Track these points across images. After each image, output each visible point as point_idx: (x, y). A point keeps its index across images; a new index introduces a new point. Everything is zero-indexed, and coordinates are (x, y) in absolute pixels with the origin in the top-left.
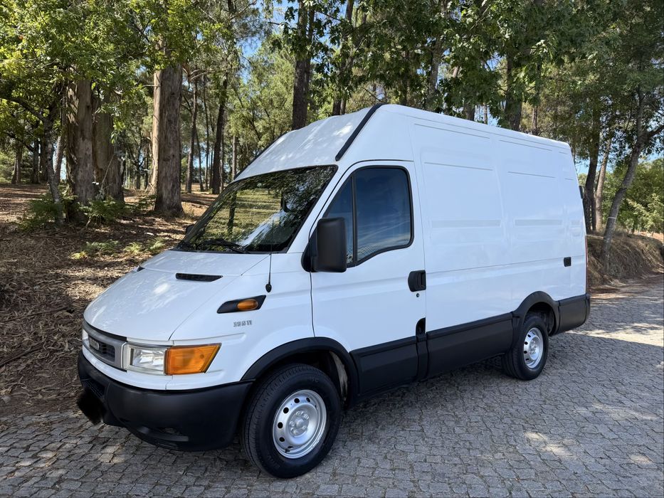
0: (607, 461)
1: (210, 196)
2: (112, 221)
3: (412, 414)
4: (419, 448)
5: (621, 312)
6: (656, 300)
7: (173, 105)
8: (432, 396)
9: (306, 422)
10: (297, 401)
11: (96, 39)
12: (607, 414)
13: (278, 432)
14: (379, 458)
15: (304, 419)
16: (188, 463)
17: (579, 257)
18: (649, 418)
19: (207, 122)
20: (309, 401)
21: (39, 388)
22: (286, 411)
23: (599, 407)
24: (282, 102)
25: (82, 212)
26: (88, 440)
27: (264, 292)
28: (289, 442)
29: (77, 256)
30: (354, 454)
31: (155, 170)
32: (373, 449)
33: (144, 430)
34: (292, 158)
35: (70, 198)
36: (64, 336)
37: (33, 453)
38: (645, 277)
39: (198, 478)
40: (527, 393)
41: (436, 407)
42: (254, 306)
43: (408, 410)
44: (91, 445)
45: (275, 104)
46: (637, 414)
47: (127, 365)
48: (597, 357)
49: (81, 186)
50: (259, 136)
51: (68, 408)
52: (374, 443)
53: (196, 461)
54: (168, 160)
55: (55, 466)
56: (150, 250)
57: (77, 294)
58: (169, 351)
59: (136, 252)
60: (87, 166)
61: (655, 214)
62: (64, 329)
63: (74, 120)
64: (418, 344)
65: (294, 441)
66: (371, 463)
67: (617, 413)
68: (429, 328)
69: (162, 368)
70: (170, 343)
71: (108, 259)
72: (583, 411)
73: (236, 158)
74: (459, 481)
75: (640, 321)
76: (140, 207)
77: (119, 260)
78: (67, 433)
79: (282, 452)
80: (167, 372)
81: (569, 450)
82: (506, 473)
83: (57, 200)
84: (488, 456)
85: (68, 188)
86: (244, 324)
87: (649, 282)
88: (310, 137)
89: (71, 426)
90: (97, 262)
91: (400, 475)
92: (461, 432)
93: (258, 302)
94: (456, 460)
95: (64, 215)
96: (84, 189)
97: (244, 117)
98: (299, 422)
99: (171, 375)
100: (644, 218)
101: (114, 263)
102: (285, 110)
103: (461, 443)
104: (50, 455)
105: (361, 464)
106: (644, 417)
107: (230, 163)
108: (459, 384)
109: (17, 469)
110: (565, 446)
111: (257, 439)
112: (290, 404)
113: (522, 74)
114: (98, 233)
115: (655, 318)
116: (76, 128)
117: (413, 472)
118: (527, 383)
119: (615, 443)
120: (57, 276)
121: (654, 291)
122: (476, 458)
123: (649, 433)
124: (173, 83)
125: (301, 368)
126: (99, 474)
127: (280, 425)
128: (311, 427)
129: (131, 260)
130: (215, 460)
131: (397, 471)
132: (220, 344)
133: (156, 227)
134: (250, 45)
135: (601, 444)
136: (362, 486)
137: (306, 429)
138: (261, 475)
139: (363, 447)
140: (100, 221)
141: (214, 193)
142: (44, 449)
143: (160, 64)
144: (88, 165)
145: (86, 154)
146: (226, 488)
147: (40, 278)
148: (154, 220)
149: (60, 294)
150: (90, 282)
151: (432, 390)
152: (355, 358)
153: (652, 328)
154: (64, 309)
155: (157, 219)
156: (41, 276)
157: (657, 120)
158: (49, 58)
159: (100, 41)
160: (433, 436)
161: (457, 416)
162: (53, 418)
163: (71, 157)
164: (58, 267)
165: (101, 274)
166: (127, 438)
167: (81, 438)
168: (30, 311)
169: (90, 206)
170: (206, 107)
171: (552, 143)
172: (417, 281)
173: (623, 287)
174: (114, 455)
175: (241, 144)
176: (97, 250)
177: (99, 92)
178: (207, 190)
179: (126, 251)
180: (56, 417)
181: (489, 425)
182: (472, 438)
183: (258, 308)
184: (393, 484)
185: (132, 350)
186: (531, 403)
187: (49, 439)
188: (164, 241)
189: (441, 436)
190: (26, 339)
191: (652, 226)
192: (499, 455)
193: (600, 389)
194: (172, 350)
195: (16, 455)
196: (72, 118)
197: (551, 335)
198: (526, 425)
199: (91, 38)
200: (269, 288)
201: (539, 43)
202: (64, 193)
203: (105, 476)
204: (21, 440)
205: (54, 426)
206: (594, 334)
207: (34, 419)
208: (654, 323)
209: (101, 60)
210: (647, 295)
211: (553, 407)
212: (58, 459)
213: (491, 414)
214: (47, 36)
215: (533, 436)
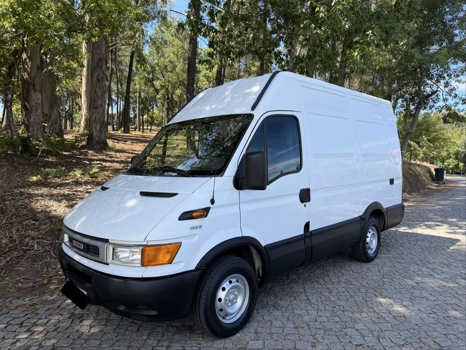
0: (434, 315)
1: (121, 134)
2: (57, 152)
3: (298, 288)
4: (310, 312)
5: (414, 215)
6: (434, 206)
7: (101, 68)
8: (308, 275)
9: (236, 297)
10: (230, 282)
11: (49, 17)
12: (426, 283)
13: (218, 305)
14: (284, 320)
15: (235, 295)
16: (148, 330)
17: (398, 178)
18: (452, 285)
19: (117, 81)
20: (238, 282)
21: (18, 279)
22: (224, 289)
23: (419, 279)
24: (175, 67)
25: (35, 146)
26: (68, 316)
27: (209, 205)
28: (226, 312)
29: (35, 178)
30: (266, 318)
31: (83, 115)
32: (278, 314)
33: (122, 308)
34: (215, 108)
35: (25, 135)
36: (33, 239)
37: (27, 328)
38: (422, 191)
39: (159, 340)
40: (370, 271)
41: (312, 283)
42: (204, 215)
43: (295, 285)
44: (71, 320)
45: (169, 69)
46: (444, 283)
47: (110, 260)
48: (408, 245)
49: (33, 127)
50: (157, 91)
51: (44, 293)
52: (278, 309)
53: (154, 328)
54: (97, 108)
55: (47, 336)
56: (89, 174)
57: (39, 207)
58: (144, 249)
59: (79, 175)
60: (37, 111)
61: (424, 149)
62: (32, 233)
63: (27, 77)
64: (306, 240)
65: (230, 311)
66: (279, 324)
67: (432, 283)
68: (312, 228)
69: (140, 262)
70: (145, 243)
71: (58, 180)
72: (410, 282)
73: (139, 107)
74: (343, 334)
75: (428, 221)
76: (75, 142)
77: (67, 182)
78: (50, 312)
79: (221, 319)
80: (143, 264)
81: (408, 309)
82: (373, 327)
83: (15, 137)
84: (357, 315)
85: (23, 127)
86: (196, 228)
87: (425, 195)
88: (227, 93)
89: (51, 306)
90: (50, 183)
91: (302, 332)
92: (334, 299)
93: (205, 212)
94: (337, 319)
95: (20, 148)
96: (35, 128)
97: (145, 77)
98: (232, 297)
99: (146, 266)
100: (418, 152)
101: (64, 184)
102: (177, 73)
103: (337, 307)
104: (40, 329)
105: (273, 325)
106: (450, 285)
107: (134, 111)
108: (323, 266)
109: (18, 341)
110: (405, 306)
111: (206, 311)
112: (226, 284)
113: (356, 54)
114: (47, 161)
115: (437, 218)
116: (29, 83)
117: (310, 329)
118: (368, 264)
119: (436, 303)
120: (22, 194)
121: (430, 200)
122: (350, 317)
123: (456, 295)
124: (100, 52)
125: (232, 258)
126: (83, 341)
127: (220, 300)
128: (239, 300)
129: (76, 182)
130: (168, 327)
131: (299, 329)
132: (181, 243)
133: (90, 157)
134: (151, 26)
135: (427, 304)
136: (277, 340)
137: (237, 302)
138: (204, 336)
139: (271, 313)
140: (48, 153)
141: (124, 132)
142: (35, 324)
143: (95, 37)
144: (39, 111)
145: (37, 102)
146: (182, 347)
147: (8, 195)
148: (87, 152)
149: (26, 208)
150: (48, 198)
151: (306, 271)
152: (267, 251)
153: (437, 225)
154: (30, 218)
155: (89, 151)
156: (9, 194)
157: (430, 87)
158: (14, 30)
159: (52, 18)
160: (317, 303)
161: (328, 288)
162: (35, 301)
163: (25, 105)
164: (21, 187)
165: (55, 192)
166: (97, 313)
167: (62, 315)
168: (4, 221)
169: (40, 141)
170: (117, 70)
171: (382, 101)
172: (305, 196)
173: (410, 198)
174: (91, 327)
175: (143, 97)
176: (48, 175)
177: (46, 56)
178: (117, 130)
179: (70, 175)
180: (38, 300)
181: (352, 294)
182: (343, 303)
183: (206, 216)
184: (299, 337)
185: (114, 249)
186: (375, 278)
187: (37, 316)
188: (99, 168)
189: (322, 303)
190: (4, 241)
191: (423, 157)
192: (364, 315)
193: (416, 266)
194: (147, 248)
195: (14, 330)
196: (26, 76)
197: (382, 231)
198: (376, 293)
199: (45, 16)
200: (212, 202)
201: (368, 33)
202: (20, 132)
203: (88, 343)
204: (14, 318)
205: (37, 307)
206: (402, 229)
207: (20, 302)
208: (437, 222)
209: (55, 33)
210: (428, 203)
211: (389, 280)
212: (48, 332)
213: (351, 286)
214: (14, 13)
215: (382, 300)
